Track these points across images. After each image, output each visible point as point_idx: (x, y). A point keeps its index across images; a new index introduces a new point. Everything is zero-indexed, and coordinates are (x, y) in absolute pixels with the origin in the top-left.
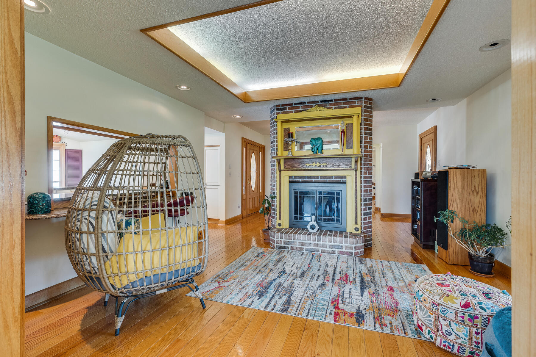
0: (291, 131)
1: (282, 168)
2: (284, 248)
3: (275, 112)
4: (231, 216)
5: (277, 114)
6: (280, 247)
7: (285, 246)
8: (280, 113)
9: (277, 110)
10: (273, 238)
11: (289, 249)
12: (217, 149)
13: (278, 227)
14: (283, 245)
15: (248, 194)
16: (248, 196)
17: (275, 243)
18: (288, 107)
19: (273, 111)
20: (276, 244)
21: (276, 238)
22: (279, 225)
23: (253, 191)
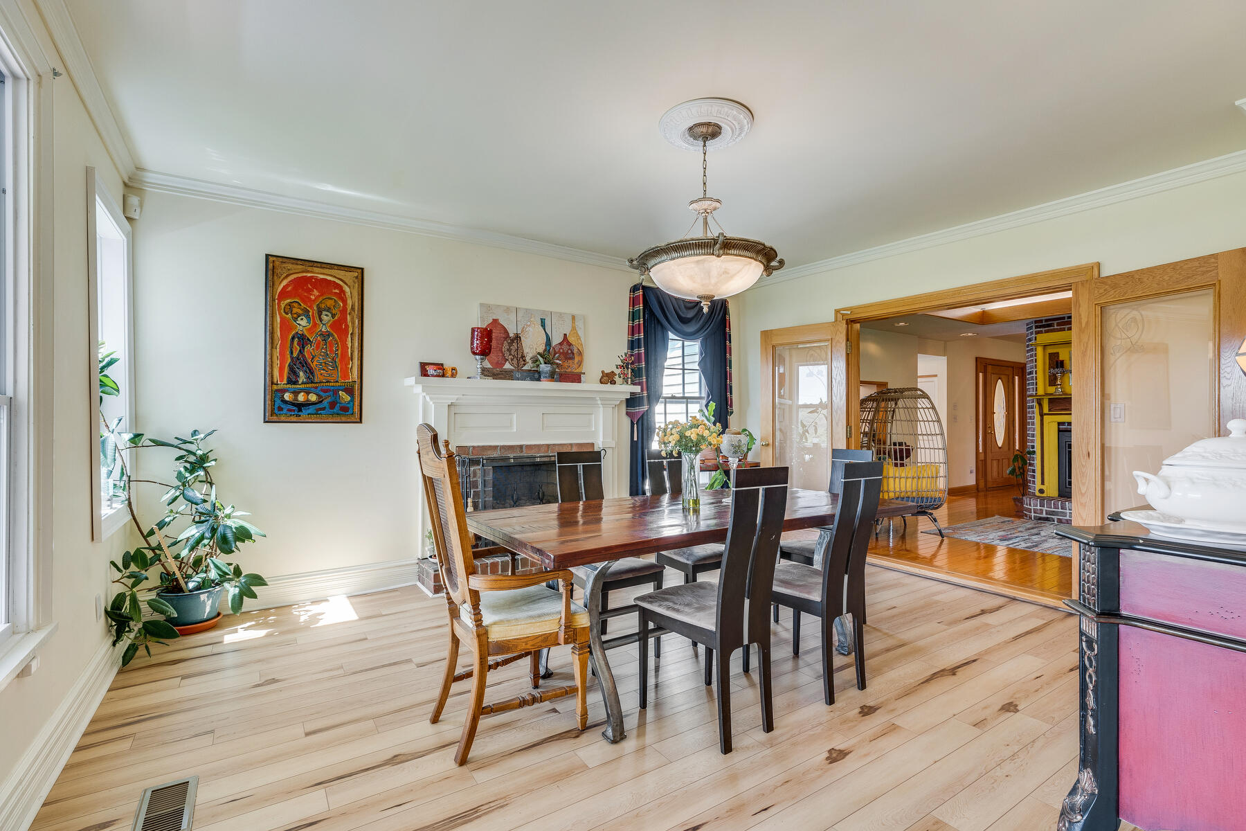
0: (1061, 359)
1: (1046, 410)
2: (1047, 519)
3: (1034, 330)
4: (957, 484)
5: (1037, 333)
6: (1040, 519)
7: (1048, 518)
8: (1042, 331)
9: (1036, 327)
10: (1029, 507)
11: (1054, 521)
12: (932, 381)
13: (1037, 494)
14: (1044, 515)
15: (988, 451)
16: (989, 455)
17: (1031, 512)
18: (1055, 322)
19: (1031, 328)
20: (1033, 514)
21: (1032, 505)
22: (1041, 491)
23: (1000, 448)
